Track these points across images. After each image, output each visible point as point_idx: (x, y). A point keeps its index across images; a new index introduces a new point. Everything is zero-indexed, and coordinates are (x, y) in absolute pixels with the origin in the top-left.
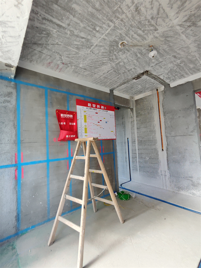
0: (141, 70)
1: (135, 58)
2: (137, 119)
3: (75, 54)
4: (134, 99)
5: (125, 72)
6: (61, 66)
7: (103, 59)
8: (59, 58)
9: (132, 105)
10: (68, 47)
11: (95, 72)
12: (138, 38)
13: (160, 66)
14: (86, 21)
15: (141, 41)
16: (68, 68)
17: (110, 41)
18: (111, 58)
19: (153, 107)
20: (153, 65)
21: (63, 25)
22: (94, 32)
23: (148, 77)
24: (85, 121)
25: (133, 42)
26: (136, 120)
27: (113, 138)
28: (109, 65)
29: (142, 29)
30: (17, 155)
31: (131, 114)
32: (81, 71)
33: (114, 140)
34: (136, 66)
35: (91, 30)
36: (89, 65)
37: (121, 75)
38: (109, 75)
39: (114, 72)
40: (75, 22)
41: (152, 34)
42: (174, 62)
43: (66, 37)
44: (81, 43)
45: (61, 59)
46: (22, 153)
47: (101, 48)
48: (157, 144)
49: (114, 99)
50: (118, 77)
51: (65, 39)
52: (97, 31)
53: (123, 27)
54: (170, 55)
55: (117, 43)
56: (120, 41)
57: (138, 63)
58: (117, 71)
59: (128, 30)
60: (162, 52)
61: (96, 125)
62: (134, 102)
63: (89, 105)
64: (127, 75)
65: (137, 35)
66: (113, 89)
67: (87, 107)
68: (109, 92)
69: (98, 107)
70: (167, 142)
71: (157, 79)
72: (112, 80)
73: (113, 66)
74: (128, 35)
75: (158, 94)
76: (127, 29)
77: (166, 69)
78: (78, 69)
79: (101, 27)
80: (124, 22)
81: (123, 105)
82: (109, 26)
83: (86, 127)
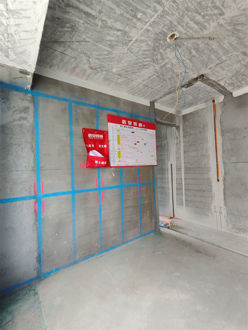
0: (194, 74)
1: (188, 56)
2: (184, 139)
3: (106, 55)
4: (181, 114)
5: (172, 78)
6: (89, 71)
7: (144, 60)
8: (86, 61)
9: (179, 122)
10: (98, 45)
11: (132, 78)
12: (195, 27)
13: (222, 67)
14: (123, 4)
15: (198, 32)
16: (98, 74)
17: (155, 33)
18: (154, 58)
19: (207, 124)
20: (212, 65)
21: (93, 13)
22: (134, 20)
23: (203, 83)
24: (119, 143)
25: (188, 33)
26: (183, 141)
27: (153, 165)
28: (152, 68)
29: (202, 14)
30: (36, 184)
31: (177, 133)
32: (114, 77)
33: (155, 167)
34: (188, 69)
35: (131, 17)
36: (125, 69)
37: (166, 81)
38: (150, 82)
39: (157, 78)
40: (109, 7)
41: (215, 21)
42: (242, 61)
43: (95, 31)
44: (116, 38)
45: (89, 62)
46: (42, 183)
47: (143, 45)
48: (211, 172)
49: (155, 114)
50: (162, 84)
51: (95, 32)
52: (138, 18)
53: (175, 12)
54: (238, 51)
55: (165, 35)
56: (169, 33)
57: (191, 64)
58: (161, 77)
59: (183, 16)
60: (227, 47)
61: (132, 147)
62: (181, 118)
63: (124, 122)
64: (174, 82)
65: (194, 22)
66: (154, 101)
67: (121, 125)
68: (149, 105)
69: (134, 125)
70: (225, 171)
71: (215, 86)
72: (154, 88)
73: (157, 69)
74: (182, 24)
75: (214, 107)
76: (181, 14)
77: (230, 71)
78: (110, 75)
79: (144, 13)
80: (177, 3)
81: (166, 122)
82: (156, 11)
83: (120, 150)
